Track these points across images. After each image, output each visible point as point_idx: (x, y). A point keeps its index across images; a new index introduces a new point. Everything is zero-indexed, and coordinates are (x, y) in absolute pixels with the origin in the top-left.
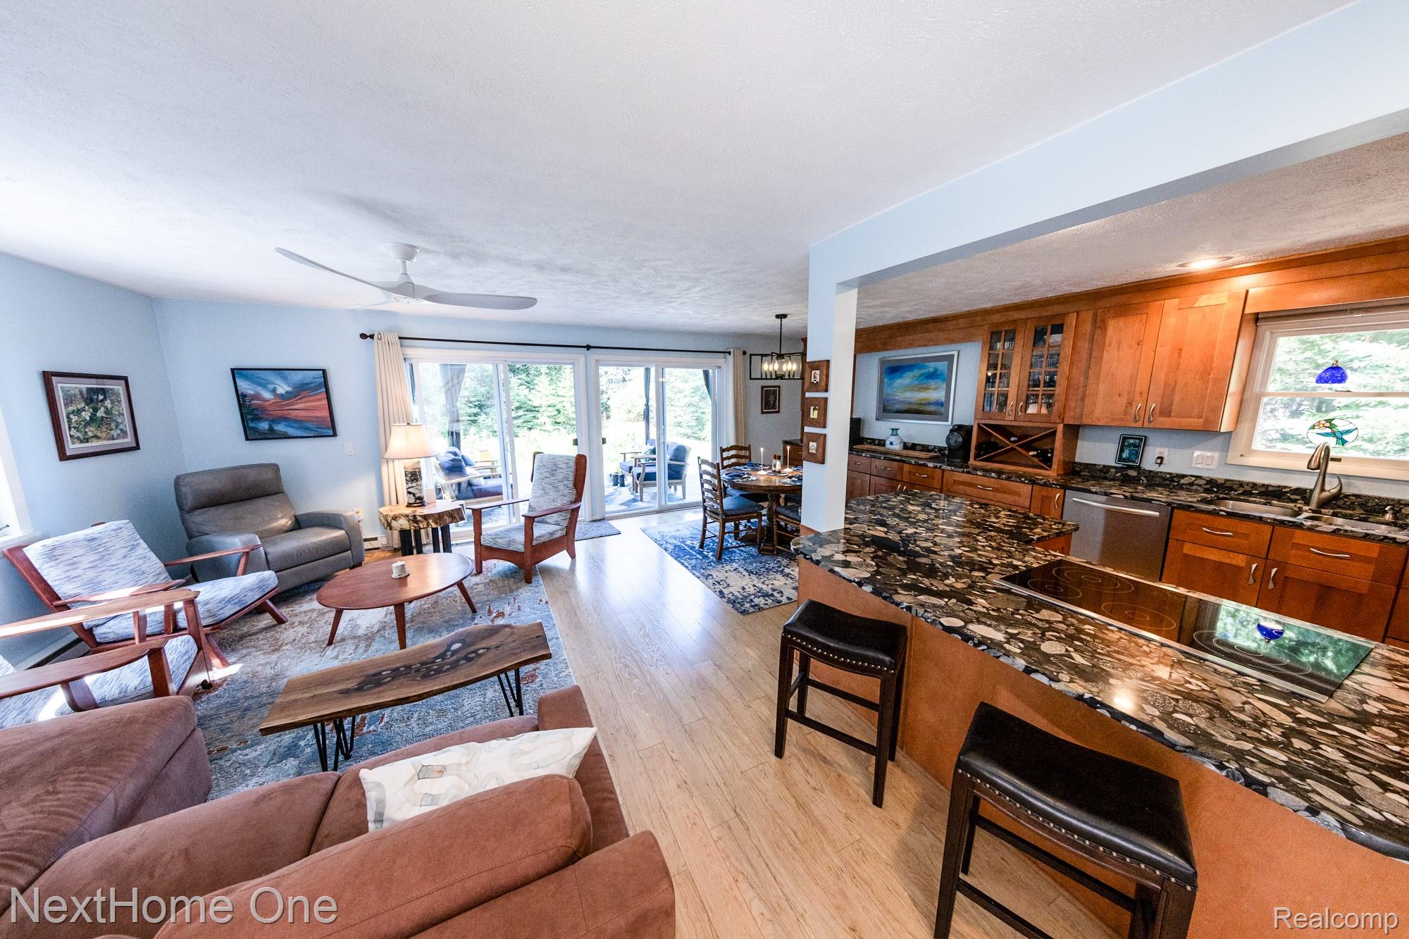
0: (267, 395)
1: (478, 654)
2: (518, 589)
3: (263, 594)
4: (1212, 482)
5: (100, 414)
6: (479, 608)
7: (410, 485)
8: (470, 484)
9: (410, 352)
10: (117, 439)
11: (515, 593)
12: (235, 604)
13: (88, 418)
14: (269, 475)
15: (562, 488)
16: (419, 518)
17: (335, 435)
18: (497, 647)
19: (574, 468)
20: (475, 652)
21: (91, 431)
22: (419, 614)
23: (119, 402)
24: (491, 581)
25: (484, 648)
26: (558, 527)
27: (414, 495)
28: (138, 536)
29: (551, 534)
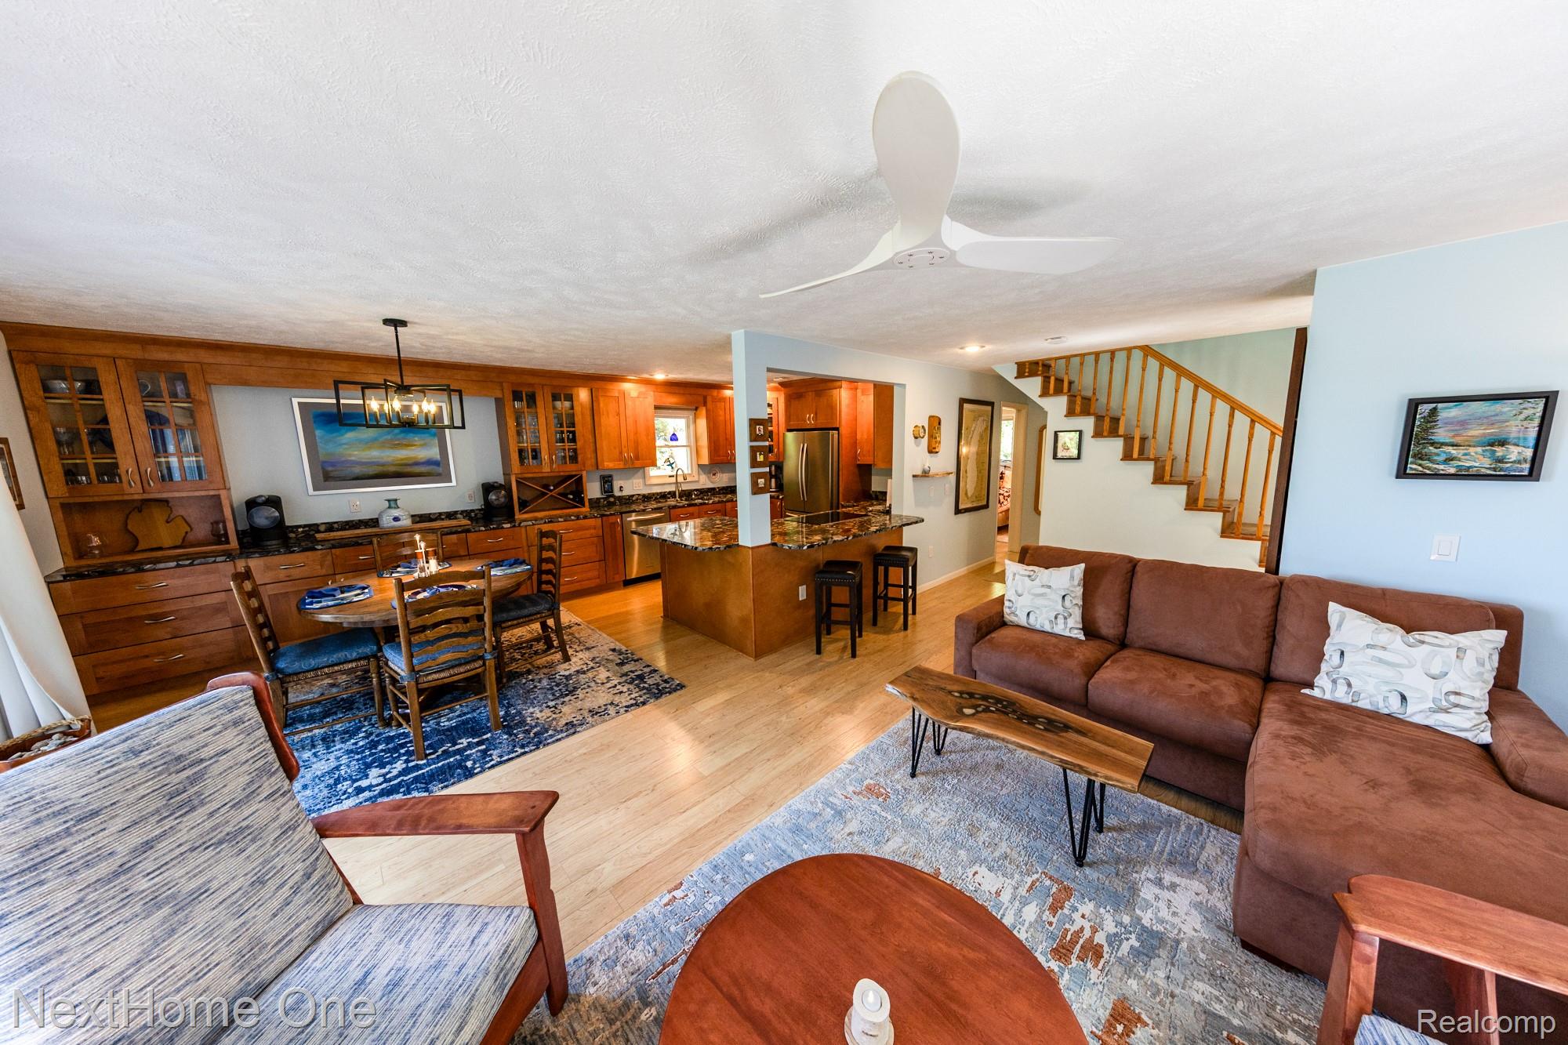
4: (644, 496)
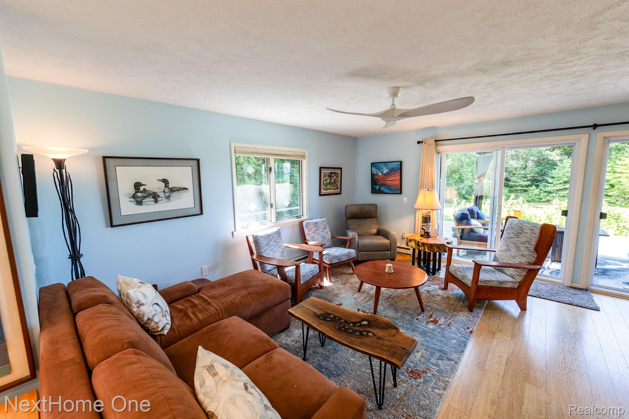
0: (380, 174)
1: (367, 335)
2: (460, 311)
3: (348, 259)
5: (332, 181)
6: (428, 310)
7: (423, 224)
8: (472, 230)
9: (440, 148)
10: (335, 190)
11: (455, 313)
12: (337, 259)
13: (328, 182)
14: (374, 209)
15: (523, 249)
16: (420, 244)
17: (401, 193)
18: (379, 338)
19: (538, 234)
20: (368, 332)
21: (329, 187)
22: (398, 297)
23: (338, 177)
24: (448, 297)
25: (373, 333)
26: (510, 279)
27: (424, 230)
28: (328, 225)
29: (501, 283)
